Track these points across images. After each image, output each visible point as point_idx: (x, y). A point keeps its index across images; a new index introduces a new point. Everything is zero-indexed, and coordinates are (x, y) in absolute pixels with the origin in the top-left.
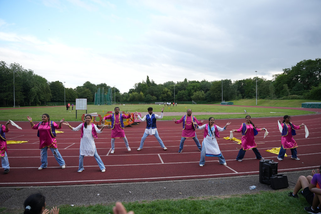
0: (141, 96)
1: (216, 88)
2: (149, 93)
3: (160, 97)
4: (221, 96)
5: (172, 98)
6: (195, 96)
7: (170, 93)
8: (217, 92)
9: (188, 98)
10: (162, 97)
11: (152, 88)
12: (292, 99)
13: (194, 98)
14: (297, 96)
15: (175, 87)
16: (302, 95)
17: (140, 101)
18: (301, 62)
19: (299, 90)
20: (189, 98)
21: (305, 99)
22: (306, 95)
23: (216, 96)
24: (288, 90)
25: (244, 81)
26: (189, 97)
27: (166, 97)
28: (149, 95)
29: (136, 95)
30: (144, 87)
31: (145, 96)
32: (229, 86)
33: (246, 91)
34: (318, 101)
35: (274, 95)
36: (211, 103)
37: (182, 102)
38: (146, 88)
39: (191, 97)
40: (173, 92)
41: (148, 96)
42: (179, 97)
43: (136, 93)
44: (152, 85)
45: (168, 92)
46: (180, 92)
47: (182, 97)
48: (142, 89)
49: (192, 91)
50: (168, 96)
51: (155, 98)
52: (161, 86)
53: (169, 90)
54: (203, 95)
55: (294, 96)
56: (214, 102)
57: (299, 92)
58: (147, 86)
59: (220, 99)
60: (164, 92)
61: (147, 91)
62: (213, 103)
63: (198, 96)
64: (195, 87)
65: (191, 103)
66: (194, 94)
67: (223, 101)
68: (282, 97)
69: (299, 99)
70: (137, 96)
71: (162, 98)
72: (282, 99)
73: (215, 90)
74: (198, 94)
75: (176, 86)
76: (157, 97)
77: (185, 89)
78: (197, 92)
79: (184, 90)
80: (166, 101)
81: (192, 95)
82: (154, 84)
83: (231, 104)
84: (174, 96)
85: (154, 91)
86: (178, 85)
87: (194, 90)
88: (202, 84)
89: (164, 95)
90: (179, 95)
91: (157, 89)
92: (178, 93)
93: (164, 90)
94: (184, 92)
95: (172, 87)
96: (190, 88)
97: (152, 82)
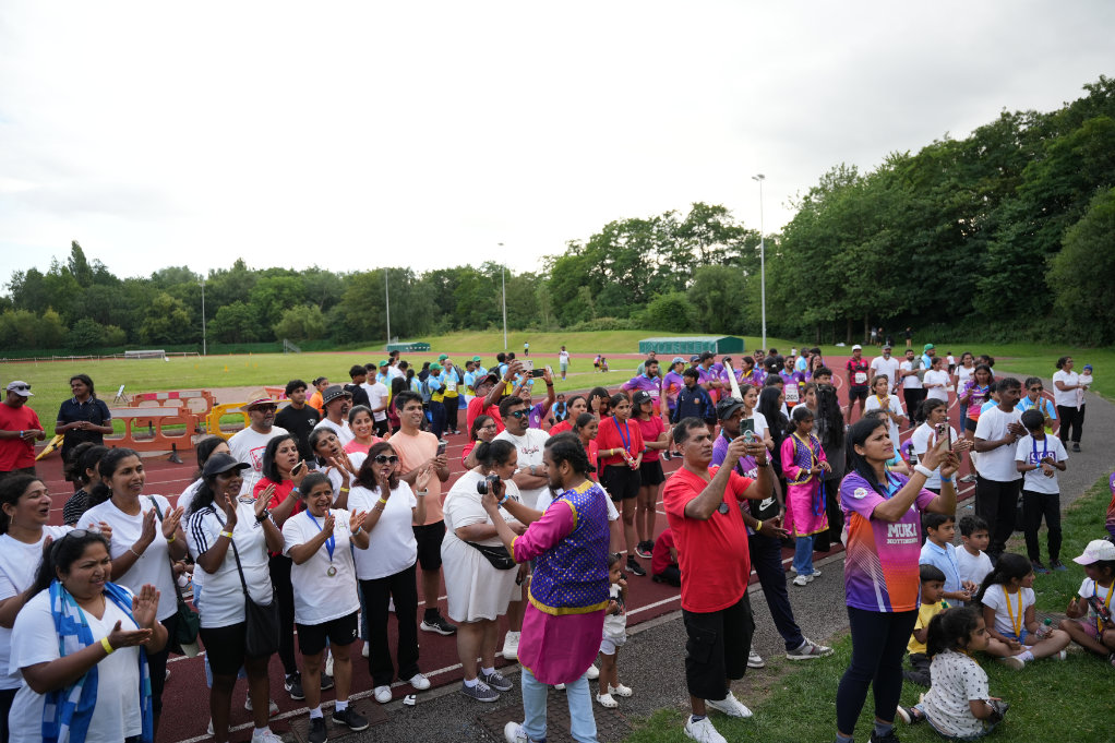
0: (50, 325)
1: (365, 296)
2: (90, 312)
3: (143, 330)
4: (383, 322)
5: (194, 334)
6: (288, 323)
7: (183, 313)
8: (365, 310)
9: (259, 331)
10: (152, 330)
11: (102, 291)
12: (602, 329)
13: (286, 330)
14: (615, 319)
15: (205, 292)
16: (627, 317)
17: (47, 348)
18: (615, 222)
19: (613, 304)
20: (265, 330)
21: (638, 329)
22: (640, 316)
23: (364, 321)
24: (590, 302)
25: (450, 273)
26: (264, 327)
27: (169, 329)
28: (89, 321)
29: (23, 320)
30: (61, 288)
31: (71, 327)
32: (406, 289)
33: (460, 304)
34: (670, 334)
35: (553, 318)
36: (348, 346)
37: (237, 346)
38: (69, 295)
39: (274, 327)
40: (198, 308)
41: (85, 325)
42: (224, 329)
43: (23, 313)
44: (96, 282)
45: (173, 307)
46: (227, 308)
47: (234, 328)
48: (51, 296)
49: (276, 306)
50: (177, 324)
51: (117, 332)
52: (140, 287)
53: (179, 302)
54: (317, 319)
55: (607, 319)
56: (358, 344)
57: (618, 308)
58: (76, 285)
59: (381, 333)
60: (156, 309)
61: (80, 304)
62: (356, 348)
63: (300, 322)
64: (286, 291)
65: (281, 351)
66: (286, 315)
67: (391, 338)
68: (574, 323)
69: (622, 328)
70: (29, 328)
71: (151, 333)
72: (575, 331)
73: (360, 304)
74: (298, 318)
75: (209, 287)
76: (128, 328)
77: (245, 298)
78: (296, 308)
79: (244, 302)
80: (169, 343)
81: (279, 318)
82: (104, 277)
83: (422, 350)
84: (201, 326)
85: (111, 306)
86: (216, 284)
87: (281, 302)
88: (308, 279)
89: (157, 321)
90: (222, 322)
91: (124, 299)
92: (216, 311)
93: (158, 302)
94: (243, 310)
95: (191, 289)
96: (265, 294)
97: (97, 269)
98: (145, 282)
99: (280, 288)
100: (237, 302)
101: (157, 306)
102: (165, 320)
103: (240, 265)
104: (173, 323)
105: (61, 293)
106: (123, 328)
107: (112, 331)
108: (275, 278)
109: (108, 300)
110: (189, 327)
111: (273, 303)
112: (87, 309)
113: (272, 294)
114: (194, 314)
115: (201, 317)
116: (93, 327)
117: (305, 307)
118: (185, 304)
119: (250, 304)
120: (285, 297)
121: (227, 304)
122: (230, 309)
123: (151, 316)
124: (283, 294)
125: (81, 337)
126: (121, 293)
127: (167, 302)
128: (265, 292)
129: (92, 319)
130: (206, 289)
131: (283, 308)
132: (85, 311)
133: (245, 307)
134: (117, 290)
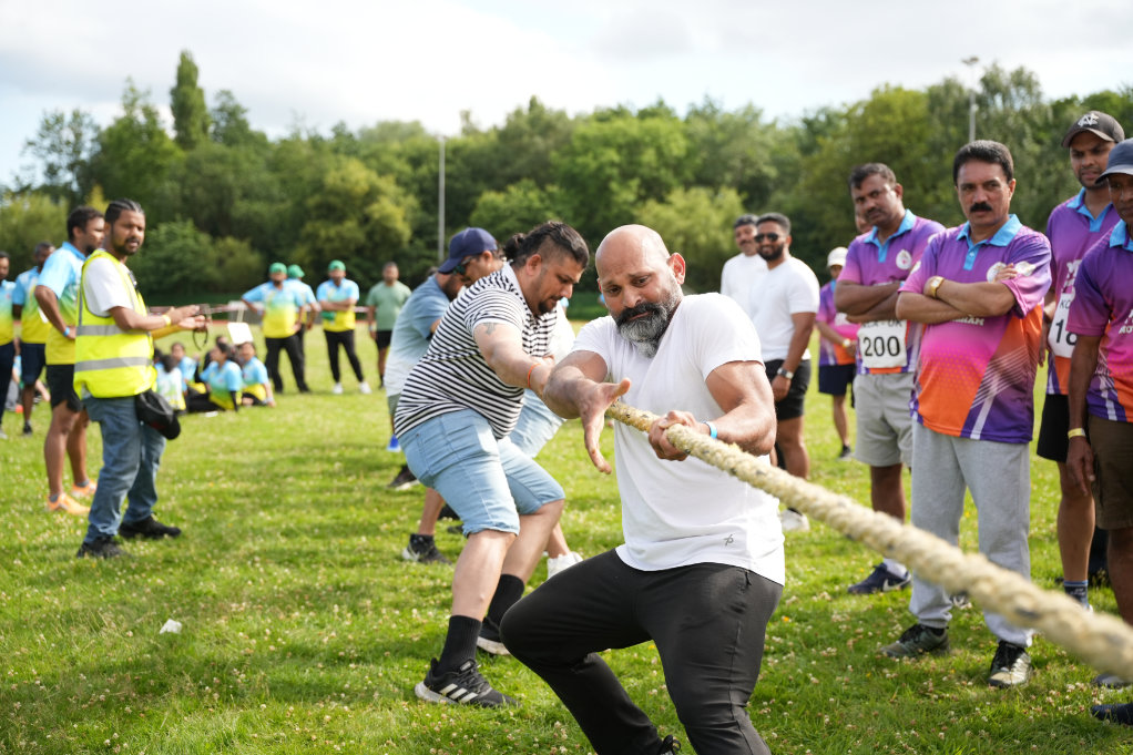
2: (189, 208)
7: (396, 211)
11: (221, 159)
15: (448, 161)
28: (186, 229)
29: (38, 220)
30: (136, 151)
38: (157, 170)
40: (429, 204)
41: (174, 238)
44: (216, 140)
45: (372, 195)
46: (497, 197)
48: (118, 173)
49: (626, 195)
51: (244, 255)
52: (305, 152)
53: (387, 185)
58: (170, 144)
60: (333, 200)
61: (168, 187)
64: (649, 156)
74: (682, 224)
75: (455, 152)
76: (267, 245)
77: (541, 175)
78: (678, 197)
79: (541, 185)
82: (235, 132)
84: (433, 245)
85: (238, 193)
86: (472, 142)
87: (635, 183)
88: (701, 127)
89: (333, 231)
91: (266, 176)
92: (474, 207)
93: (339, 183)
94: (537, 204)
95: (414, 154)
96: (593, 165)
97: (225, 115)
98: (316, 143)
99: (632, 148)
100: (525, 182)
101: (335, 192)
102: (350, 228)
103: (533, 104)
104: (370, 235)
105: (137, 161)
106: (253, 246)
107: (231, 254)
108: (619, 123)
109: (230, 178)
110: (406, 246)
111: (614, 186)
112: (185, 199)
113: (613, 164)
114: (420, 214)
115: (436, 224)
116: (191, 242)
117: (701, 196)
118: (400, 190)
119: (553, 189)
120: (645, 171)
121: (500, 189)
122: (506, 200)
123: (319, 218)
124: (639, 164)
125: (163, 266)
126: (261, 161)
127: (357, 183)
128: (595, 158)
129: (190, 223)
130: (450, 155)
131: (642, 199)
132: (178, 203)
133: (544, 195)
134: (253, 156)
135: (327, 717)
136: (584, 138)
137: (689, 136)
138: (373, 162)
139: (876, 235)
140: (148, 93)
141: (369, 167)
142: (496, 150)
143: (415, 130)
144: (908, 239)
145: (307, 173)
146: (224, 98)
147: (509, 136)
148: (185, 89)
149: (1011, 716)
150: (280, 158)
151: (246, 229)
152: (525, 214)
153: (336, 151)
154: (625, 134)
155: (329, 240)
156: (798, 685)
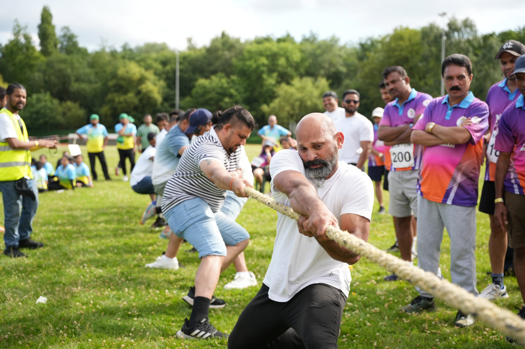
2: (47, 86)
7: (154, 88)
11: (64, 61)
15: (181, 63)
28: (46, 97)
30: (20, 57)
38: (31, 67)
44: (61, 52)
45: (142, 80)
46: (206, 82)
48: (11, 68)
49: (270, 80)
50: (145, 101)
52: (108, 58)
53: (150, 75)
60: (122, 82)
64: (282, 61)
66: (281, 92)
74: (299, 95)
75: (184, 59)
76: (88, 106)
77: (228, 70)
78: (296, 82)
79: (228, 75)
81: (270, 97)
82: (71, 48)
84: (173, 105)
85: (73, 79)
86: (193, 54)
87: (275, 75)
88: (309, 47)
89: (122, 98)
90: (201, 100)
91: (88, 70)
92: (194, 87)
93: (125, 74)
94: (226, 85)
95: (163, 59)
96: (254, 66)
97: (66, 38)
98: (113, 54)
99: (273, 57)
100: (220, 74)
101: (123, 79)
102: (131, 97)
103: (223, 35)
104: (141, 100)
105: (20, 62)
106: (81, 106)
107: (70, 109)
108: (267, 45)
109: (69, 71)
110: (159, 106)
111: (265, 76)
112: (45, 82)
113: (264, 65)
114: (167, 90)
115: (174, 95)
116: (49, 104)
117: (308, 81)
118: (156, 78)
119: (234, 77)
120: (280, 69)
121: (207, 77)
122: (210, 83)
123: (115, 91)
124: (277, 65)
125: (34, 116)
126: (85, 63)
127: (134, 74)
128: (255, 62)
129: (48, 94)
130: (182, 60)
131: (279, 83)
132: (42, 84)
133: (229, 81)
134: (81, 60)
135: (123, 345)
136: (250, 52)
137: (302, 51)
138: (143, 64)
139: (398, 102)
140: (26, 27)
141: (140, 66)
142: (205, 58)
143: (163, 47)
144: (413, 103)
145: (109, 69)
146: (66, 30)
147: (211, 51)
148: (45, 25)
149: (467, 341)
150: (95, 61)
151: (77, 97)
152: (220, 90)
153: (123, 58)
154: (270, 50)
155: (120, 103)
156: (360, 327)
